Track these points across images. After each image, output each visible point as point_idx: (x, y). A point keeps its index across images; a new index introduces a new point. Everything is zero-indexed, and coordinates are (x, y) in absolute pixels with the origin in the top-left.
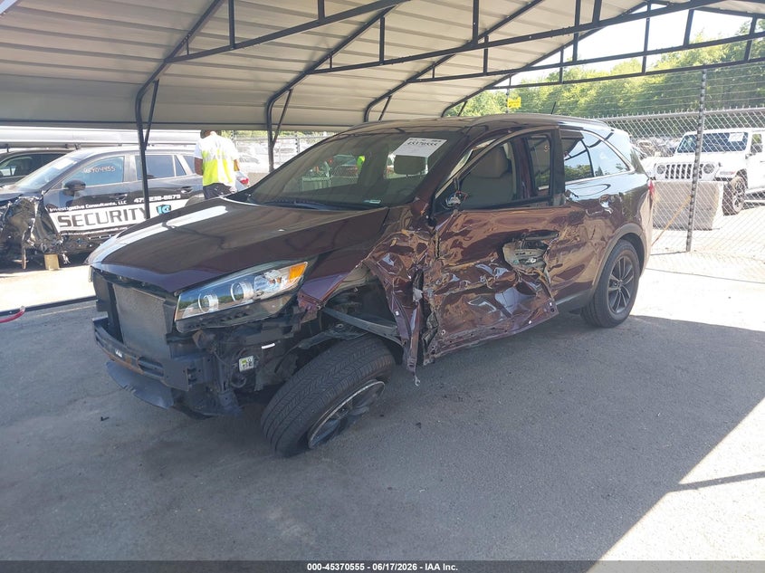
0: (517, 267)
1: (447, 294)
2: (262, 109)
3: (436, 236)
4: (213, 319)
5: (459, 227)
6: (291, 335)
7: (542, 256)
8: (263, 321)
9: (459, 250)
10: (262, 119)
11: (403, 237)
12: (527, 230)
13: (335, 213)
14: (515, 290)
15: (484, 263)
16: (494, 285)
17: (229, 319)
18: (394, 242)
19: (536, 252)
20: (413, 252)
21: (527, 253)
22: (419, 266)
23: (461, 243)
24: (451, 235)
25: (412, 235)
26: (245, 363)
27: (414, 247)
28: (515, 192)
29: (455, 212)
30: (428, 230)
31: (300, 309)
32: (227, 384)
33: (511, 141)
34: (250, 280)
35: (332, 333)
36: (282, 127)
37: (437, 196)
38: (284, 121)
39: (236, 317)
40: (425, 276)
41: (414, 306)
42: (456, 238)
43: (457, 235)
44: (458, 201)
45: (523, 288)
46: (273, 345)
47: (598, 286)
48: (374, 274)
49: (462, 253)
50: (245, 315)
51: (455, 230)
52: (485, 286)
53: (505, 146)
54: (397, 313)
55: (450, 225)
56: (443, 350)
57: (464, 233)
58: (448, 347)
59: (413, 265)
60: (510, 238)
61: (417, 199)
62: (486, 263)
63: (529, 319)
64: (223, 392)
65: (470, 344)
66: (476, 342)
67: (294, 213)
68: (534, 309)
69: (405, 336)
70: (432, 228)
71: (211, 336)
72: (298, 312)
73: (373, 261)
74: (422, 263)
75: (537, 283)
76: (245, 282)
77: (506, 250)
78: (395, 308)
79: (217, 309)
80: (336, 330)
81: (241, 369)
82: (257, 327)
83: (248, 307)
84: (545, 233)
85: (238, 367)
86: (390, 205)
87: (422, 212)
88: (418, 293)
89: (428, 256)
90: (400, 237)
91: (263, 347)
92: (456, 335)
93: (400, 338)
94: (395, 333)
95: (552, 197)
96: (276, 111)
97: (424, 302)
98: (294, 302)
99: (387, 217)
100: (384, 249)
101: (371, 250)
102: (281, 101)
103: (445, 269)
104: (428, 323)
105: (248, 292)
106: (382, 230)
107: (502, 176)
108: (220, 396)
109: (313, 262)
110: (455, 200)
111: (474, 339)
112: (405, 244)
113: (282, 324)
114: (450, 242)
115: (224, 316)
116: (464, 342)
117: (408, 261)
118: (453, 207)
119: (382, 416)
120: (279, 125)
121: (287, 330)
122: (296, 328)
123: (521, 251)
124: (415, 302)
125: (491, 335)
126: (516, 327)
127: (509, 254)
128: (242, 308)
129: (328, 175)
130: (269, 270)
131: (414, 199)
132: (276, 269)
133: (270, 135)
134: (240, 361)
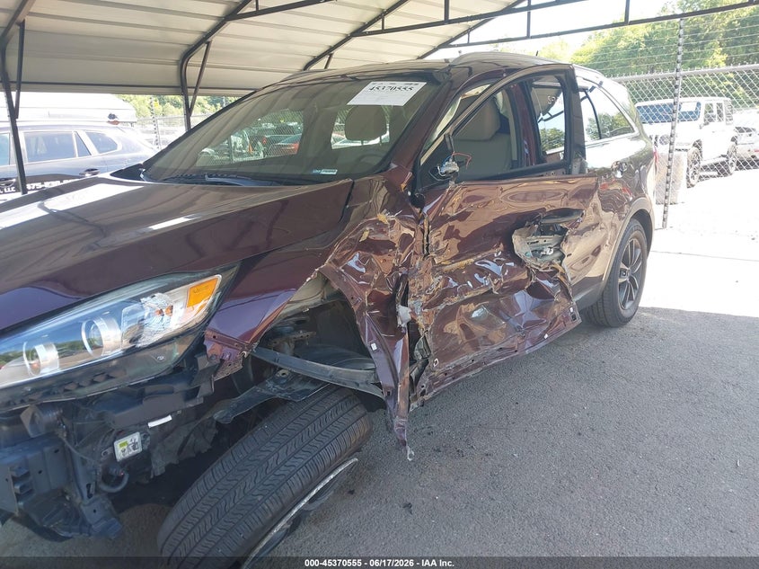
0: (530, 261)
1: (441, 307)
2: (174, 68)
3: (425, 222)
4: (50, 387)
5: (455, 207)
6: (199, 400)
7: (559, 245)
8: (145, 384)
9: (454, 242)
10: (175, 81)
11: (380, 227)
12: (543, 210)
13: (265, 190)
14: (527, 294)
15: (487, 258)
16: (502, 289)
17: (80, 387)
18: (366, 234)
19: (551, 240)
20: (394, 248)
21: (541, 242)
22: (404, 270)
23: (458, 231)
24: (445, 219)
25: (393, 223)
26: (126, 447)
27: (396, 240)
28: (515, 158)
29: (452, 184)
30: (412, 213)
31: (209, 359)
32: (92, 487)
33: (506, 88)
34: (114, 314)
35: (270, 388)
36: (200, 91)
37: (423, 161)
38: (203, 83)
39: (93, 382)
40: (410, 283)
41: (398, 333)
42: (451, 224)
43: (453, 219)
44: (456, 169)
45: (536, 291)
46: (169, 418)
47: (609, 278)
48: (336, 288)
49: (459, 245)
50: (109, 377)
51: (451, 211)
52: (490, 291)
53: (499, 96)
54: (374, 347)
55: (444, 204)
56: (436, 386)
57: (462, 216)
58: (442, 383)
59: (395, 269)
60: (522, 221)
61: (394, 166)
62: (491, 258)
63: (545, 332)
64: (87, 501)
65: (470, 374)
66: (479, 370)
67: (212, 193)
68: (550, 318)
69: (387, 381)
70: (418, 210)
71: (52, 416)
72: (208, 364)
73: (333, 266)
74: (407, 264)
75: (554, 282)
76: (105, 317)
77: (516, 239)
78: (370, 338)
79: (57, 370)
80: (276, 381)
81: (120, 455)
82: (136, 395)
83: (114, 363)
84: (565, 213)
85: (113, 454)
86: (355, 176)
87: (403, 185)
88: (404, 313)
89: (415, 253)
90: (376, 227)
91: (151, 425)
92: (452, 364)
93: (379, 385)
94: (372, 378)
95: (570, 163)
96: (192, 71)
97: (412, 325)
98: (198, 348)
99: (350, 194)
100: (351, 247)
101: (331, 248)
102: (196, 59)
103: (436, 269)
104: (416, 352)
105: (111, 338)
106: (345, 217)
107: (491, 139)
108: (82, 507)
109: (232, 273)
110: (451, 167)
111: (476, 367)
112: (382, 237)
113: (181, 387)
114: (444, 229)
115: (71, 381)
116: (464, 372)
117: (385, 263)
118: (446, 178)
119: (352, 492)
120: (196, 88)
121: (192, 394)
122: (206, 389)
123: (534, 239)
124: (400, 328)
125: (496, 358)
126: (528, 344)
127: (520, 244)
128: (103, 366)
129: (262, 154)
130: (151, 294)
131: (389, 166)
132: (163, 290)
133: (186, 100)
134: (117, 445)
